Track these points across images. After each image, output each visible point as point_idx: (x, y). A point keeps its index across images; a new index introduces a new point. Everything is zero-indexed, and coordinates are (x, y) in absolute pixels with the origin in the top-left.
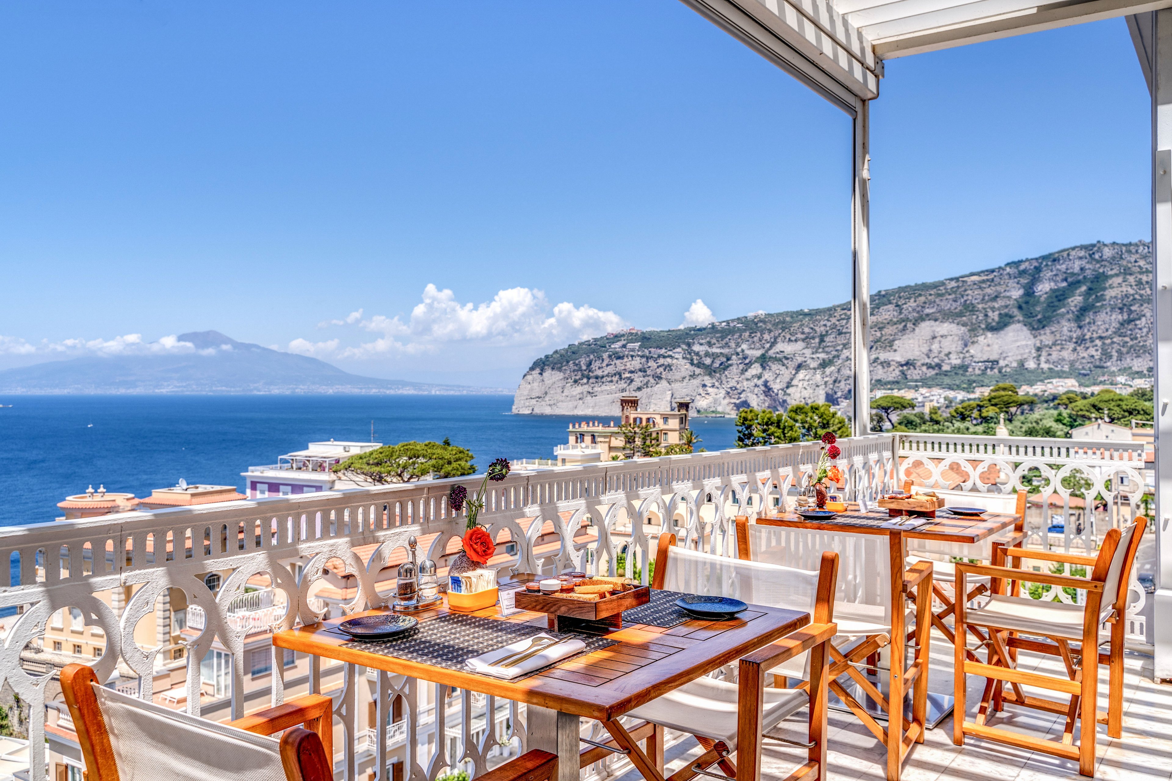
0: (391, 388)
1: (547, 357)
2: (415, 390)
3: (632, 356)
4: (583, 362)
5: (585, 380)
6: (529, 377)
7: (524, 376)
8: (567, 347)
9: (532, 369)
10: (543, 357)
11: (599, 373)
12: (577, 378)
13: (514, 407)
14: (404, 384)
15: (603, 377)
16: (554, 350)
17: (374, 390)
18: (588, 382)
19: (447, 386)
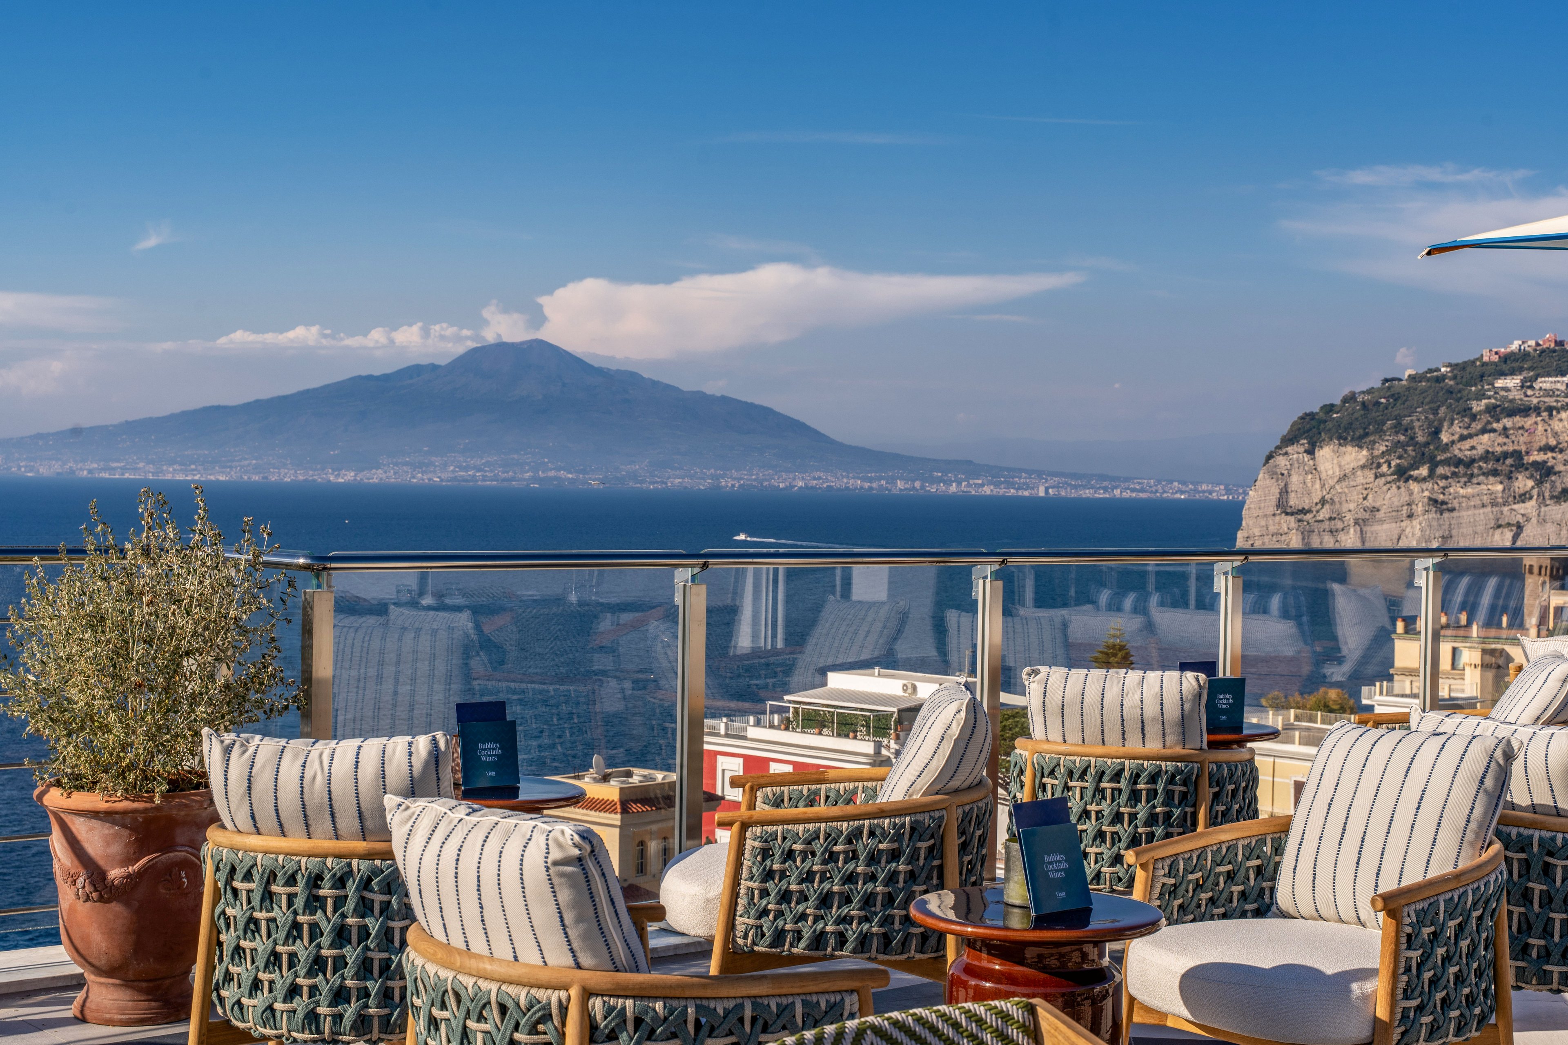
0: (939, 480)
1: (1329, 408)
2: (997, 485)
3: (1550, 410)
4: (1418, 422)
5: (1424, 471)
6: (1281, 461)
7: (1270, 457)
8: (1378, 384)
9: (1290, 439)
10: (1316, 410)
11: (1462, 450)
12: (1404, 463)
13: (1240, 535)
14: (971, 469)
15: (1473, 461)
16: (1346, 391)
17: (900, 484)
18: (1432, 472)
19: (1074, 476)
